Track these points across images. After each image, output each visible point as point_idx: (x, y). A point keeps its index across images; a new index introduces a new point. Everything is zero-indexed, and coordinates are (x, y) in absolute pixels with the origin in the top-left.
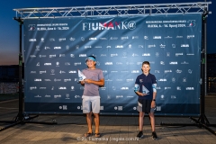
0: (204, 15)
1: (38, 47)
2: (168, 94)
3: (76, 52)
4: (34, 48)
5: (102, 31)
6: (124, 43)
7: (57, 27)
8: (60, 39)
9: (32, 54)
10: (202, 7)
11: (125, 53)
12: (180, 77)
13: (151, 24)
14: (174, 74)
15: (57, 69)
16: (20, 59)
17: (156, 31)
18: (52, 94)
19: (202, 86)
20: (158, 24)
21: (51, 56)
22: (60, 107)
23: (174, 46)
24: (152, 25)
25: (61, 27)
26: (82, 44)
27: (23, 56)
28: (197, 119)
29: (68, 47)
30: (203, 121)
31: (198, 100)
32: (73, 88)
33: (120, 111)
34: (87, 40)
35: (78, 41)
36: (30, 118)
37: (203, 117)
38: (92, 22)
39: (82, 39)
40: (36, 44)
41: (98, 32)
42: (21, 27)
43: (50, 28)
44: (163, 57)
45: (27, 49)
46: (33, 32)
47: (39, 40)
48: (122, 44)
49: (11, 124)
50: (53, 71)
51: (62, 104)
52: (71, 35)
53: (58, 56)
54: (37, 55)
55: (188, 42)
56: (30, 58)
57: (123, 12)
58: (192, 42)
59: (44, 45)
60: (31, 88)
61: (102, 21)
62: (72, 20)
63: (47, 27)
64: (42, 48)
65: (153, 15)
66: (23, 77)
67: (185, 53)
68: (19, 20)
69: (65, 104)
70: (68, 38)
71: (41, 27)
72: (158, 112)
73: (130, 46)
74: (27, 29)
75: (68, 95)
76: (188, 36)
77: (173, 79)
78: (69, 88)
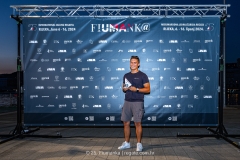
0: (222, 19)
1: (39, 50)
2: (184, 102)
3: (84, 56)
4: (35, 51)
5: (112, 33)
6: (137, 46)
7: (61, 27)
8: (66, 42)
9: (32, 58)
10: (220, 10)
12: (197, 85)
13: (166, 27)
14: (191, 81)
15: (62, 75)
16: (19, 63)
17: (172, 35)
18: (57, 103)
19: (221, 94)
20: (174, 27)
21: (54, 60)
22: (66, 118)
23: (191, 51)
24: (168, 27)
25: (67, 27)
26: (90, 47)
27: (22, 60)
28: (215, 129)
29: (74, 51)
31: (216, 110)
32: (80, 96)
34: (96, 43)
35: (86, 44)
36: (30, 132)
37: (221, 127)
38: (101, 23)
39: (91, 41)
40: (37, 46)
41: (109, 34)
42: (19, 26)
43: (54, 28)
44: (179, 63)
45: (26, 51)
46: (33, 32)
47: (40, 41)
48: (136, 48)
49: (7, 138)
50: (57, 77)
51: (68, 115)
52: (79, 37)
53: (63, 60)
54: (39, 59)
55: (206, 46)
56: (30, 62)
58: (209, 49)
59: (46, 48)
60: (32, 97)
61: (113, 22)
62: (79, 20)
63: (50, 28)
64: (44, 51)
65: (168, 17)
66: (22, 84)
67: (203, 59)
68: (17, 19)
69: (71, 115)
70: (74, 40)
71: (43, 28)
72: (175, 122)
73: (144, 50)
74: (26, 29)
75: (74, 105)
76: (206, 41)
77: (191, 87)
78: (75, 96)
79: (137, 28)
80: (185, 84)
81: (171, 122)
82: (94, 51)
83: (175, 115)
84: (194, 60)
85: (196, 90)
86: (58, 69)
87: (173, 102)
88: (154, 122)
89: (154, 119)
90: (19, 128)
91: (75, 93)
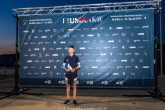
0: (155, 10)
1: (30, 37)
2: (128, 71)
3: (58, 40)
4: (27, 37)
5: (77, 24)
6: (94, 32)
7: (43, 21)
8: (46, 31)
9: (25, 42)
11: (94, 41)
12: (137, 59)
13: (114, 18)
14: (133, 56)
15: (44, 53)
16: (17, 46)
17: (119, 23)
18: (40, 71)
19: (156, 65)
20: (120, 18)
21: (39, 43)
22: (46, 82)
23: (132, 34)
24: (115, 18)
25: (47, 21)
26: (62, 34)
27: (18, 44)
28: (152, 91)
29: (51, 36)
30: (156, 93)
31: (152, 77)
32: (55, 67)
33: (91, 85)
34: (66, 31)
35: (59, 32)
36: (24, 91)
37: (157, 89)
38: (69, 17)
40: (28, 34)
41: (74, 25)
42: (17, 22)
43: (39, 22)
44: (124, 43)
45: (21, 38)
46: (26, 25)
47: (30, 31)
48: (93, 34)
50: (40, 54)
51: (47, 80)
53: (44, 43)
54: (29, 43)
55: (144, 31)
56: (24, 45)
57: (93, 10)
58: (146, 32)
59: (34, 35)
60: (25, 67)
61: (77, 16)
62: (55, 16)
63: (36, 22)
64: (33, 37)
65: (115, 11)
66: (19, 59)
67: (141, 40)
68: (16, 17)
69: (49, 79)
70: (52, 29)
71: (32, 22)
72: (121, 85)
73: (99, 35)
74: (22, 23)
75: (51, 73)
76: (144, 27)
77: (133, 60)
78: (52, 67)
79: (93, 19)
80: (129, 58)
81: (119, 85)
82: (65, 36)
83: (121, 80)
84: (135, 41)
85: (137, 63)
86: (41, 49)
87: (120, 71)
88: (106, 85)
89: (106, 83)
90: (16, 88)
91: (52, 65)
